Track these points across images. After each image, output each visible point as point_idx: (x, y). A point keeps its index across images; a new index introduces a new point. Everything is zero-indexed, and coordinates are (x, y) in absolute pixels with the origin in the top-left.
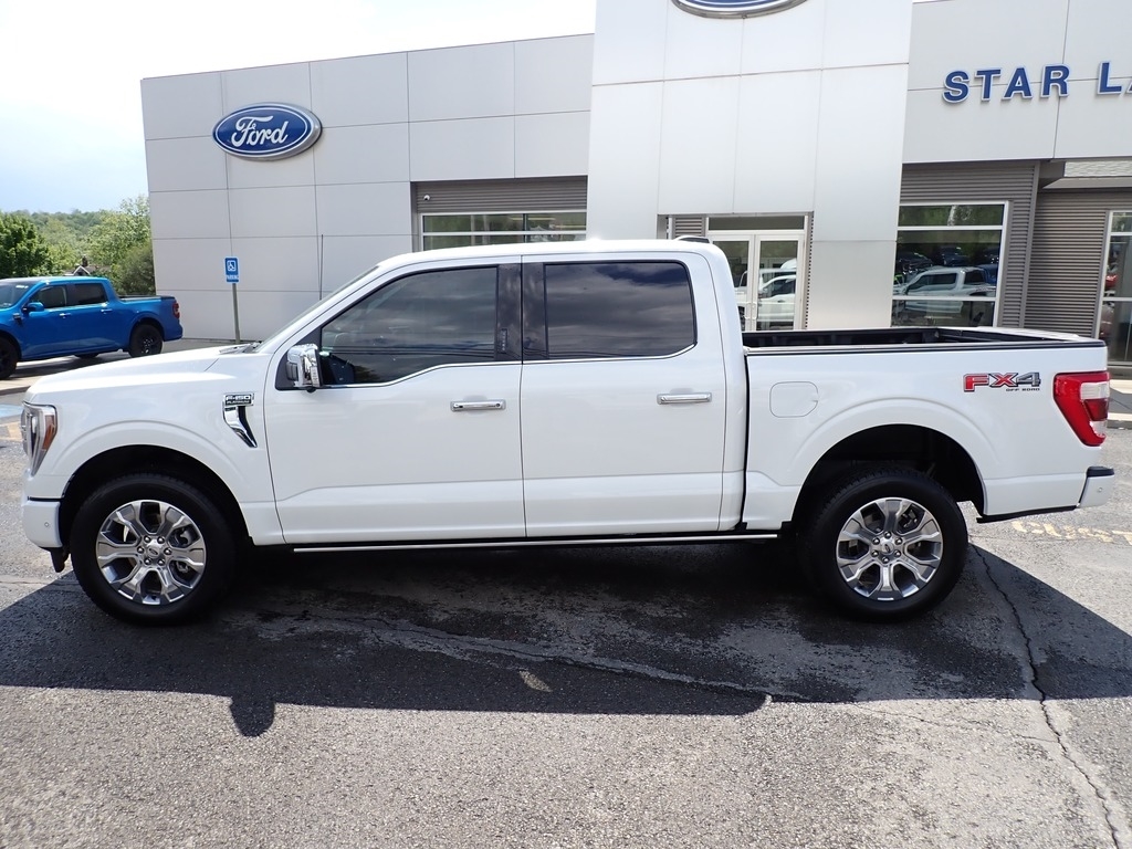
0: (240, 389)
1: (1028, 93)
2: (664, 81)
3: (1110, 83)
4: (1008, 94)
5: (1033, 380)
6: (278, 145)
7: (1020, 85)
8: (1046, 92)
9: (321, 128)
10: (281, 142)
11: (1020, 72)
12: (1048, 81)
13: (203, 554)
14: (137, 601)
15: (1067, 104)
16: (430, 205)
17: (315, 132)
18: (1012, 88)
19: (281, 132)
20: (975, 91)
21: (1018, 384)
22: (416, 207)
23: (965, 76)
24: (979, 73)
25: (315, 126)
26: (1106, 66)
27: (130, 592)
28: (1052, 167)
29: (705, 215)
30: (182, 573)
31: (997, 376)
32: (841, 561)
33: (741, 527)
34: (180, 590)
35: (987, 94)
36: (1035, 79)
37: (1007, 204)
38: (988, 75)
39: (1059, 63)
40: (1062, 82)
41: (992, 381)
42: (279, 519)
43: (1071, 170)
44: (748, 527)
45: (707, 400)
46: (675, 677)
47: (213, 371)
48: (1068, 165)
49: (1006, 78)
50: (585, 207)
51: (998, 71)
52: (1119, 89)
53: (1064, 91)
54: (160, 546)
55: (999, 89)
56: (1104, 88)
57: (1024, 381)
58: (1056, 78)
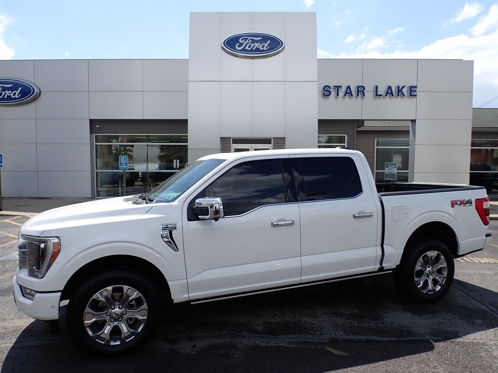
0: (170, 222)
1: (352, 95)
2: (221, 81)
3: (379, 93)
4: (345, 95)
5: (469, 202)
6: (15, 98)
7: (348, 92)
8: (358, 95)
9: (40, 92)
10: (17, 97)
11: (349, 87)
12: (358, 91)
13: (146, 312)
14: (107, 344)
15: (364, 100)
16: (99, 130)
17: (37, 93)
18: (346, 93)
19: (17, 93)
20: (333, 94)
21: (466, 203)
22: (92, 131)
23: (330, 88)
24: (335, 87)
25: (36, 91)
26: (377, 87)
27: (103, 339)
28: (360, 122)
29: (230, 138)
30: (133, 324)
31: (460, 201)
32: (416, 279)
33: (381, 269)
34: (132, 334)
35: (338, 95)
36: (353, 89)
37: (346, 136)
38: (338, 88)
39: (361, 85)
40: (363, 91)
41: (459, 203)
42: (188, 288)
43: (366, 124)
44: (384, 269)
45: (372, 216)
46: (388, 339)
47: (152, 213)
48: (365, 122)
49: (343, 89)
50: (187, 133)
51: (341, 87)
52: (381, 95)
53: (364, 95)
54: (120, 310)
55: (341, 93)
56: (377, 95)
57: (468, 202)
58: (361, 90)
